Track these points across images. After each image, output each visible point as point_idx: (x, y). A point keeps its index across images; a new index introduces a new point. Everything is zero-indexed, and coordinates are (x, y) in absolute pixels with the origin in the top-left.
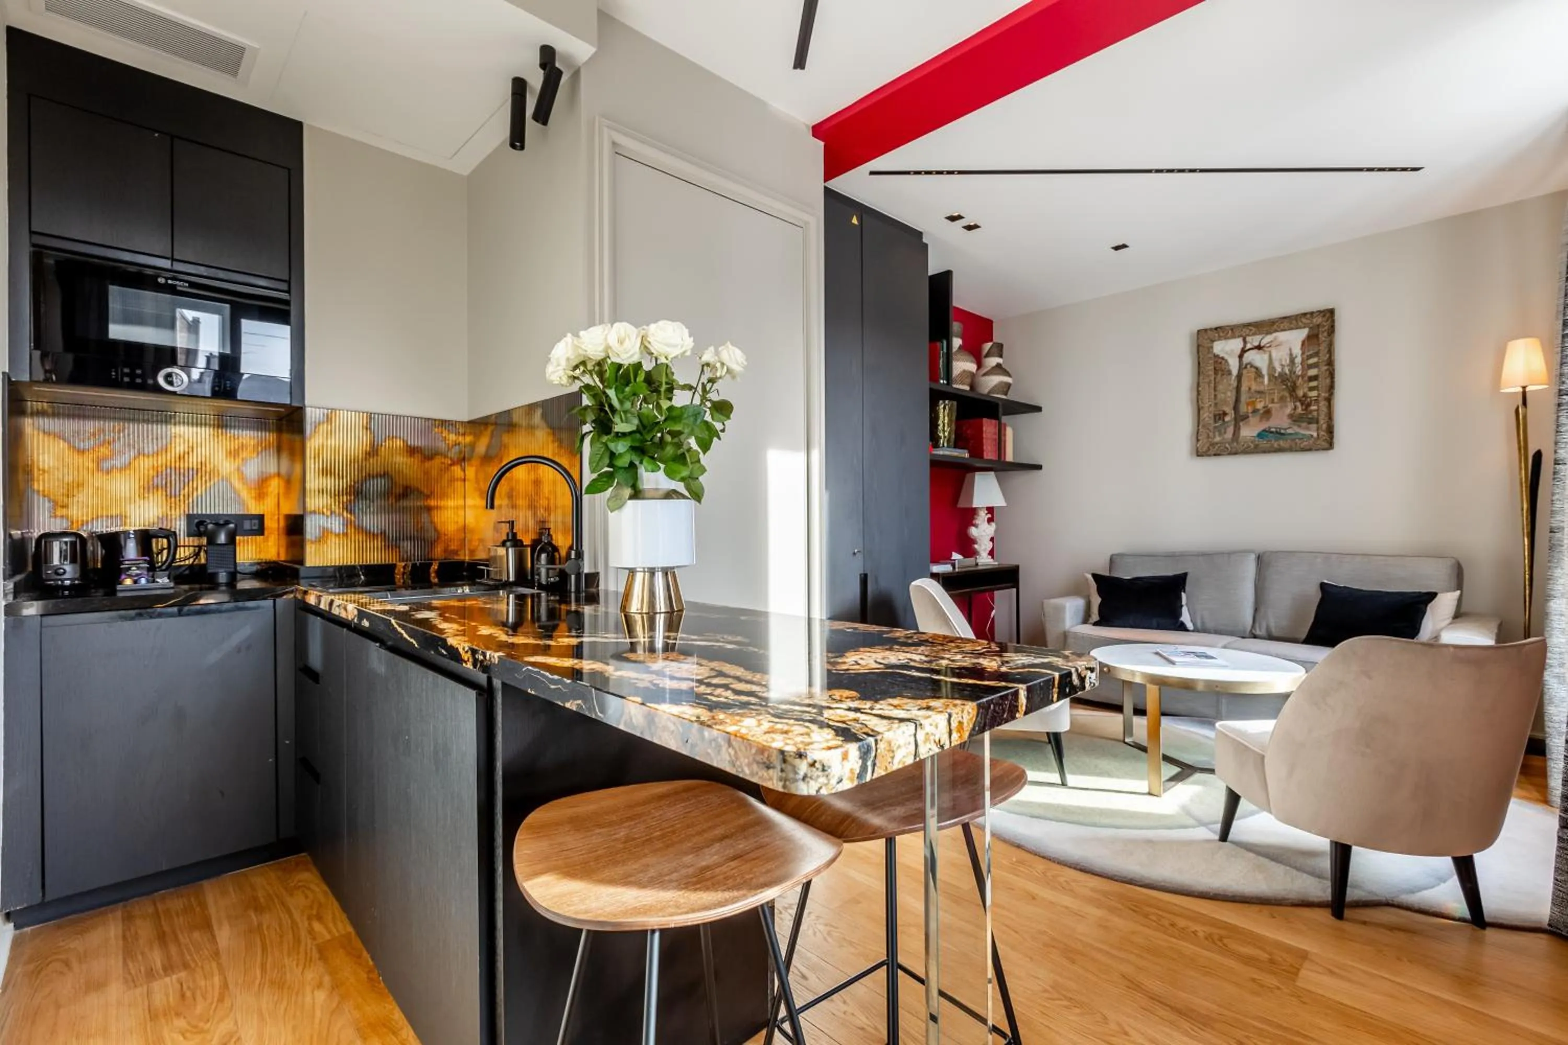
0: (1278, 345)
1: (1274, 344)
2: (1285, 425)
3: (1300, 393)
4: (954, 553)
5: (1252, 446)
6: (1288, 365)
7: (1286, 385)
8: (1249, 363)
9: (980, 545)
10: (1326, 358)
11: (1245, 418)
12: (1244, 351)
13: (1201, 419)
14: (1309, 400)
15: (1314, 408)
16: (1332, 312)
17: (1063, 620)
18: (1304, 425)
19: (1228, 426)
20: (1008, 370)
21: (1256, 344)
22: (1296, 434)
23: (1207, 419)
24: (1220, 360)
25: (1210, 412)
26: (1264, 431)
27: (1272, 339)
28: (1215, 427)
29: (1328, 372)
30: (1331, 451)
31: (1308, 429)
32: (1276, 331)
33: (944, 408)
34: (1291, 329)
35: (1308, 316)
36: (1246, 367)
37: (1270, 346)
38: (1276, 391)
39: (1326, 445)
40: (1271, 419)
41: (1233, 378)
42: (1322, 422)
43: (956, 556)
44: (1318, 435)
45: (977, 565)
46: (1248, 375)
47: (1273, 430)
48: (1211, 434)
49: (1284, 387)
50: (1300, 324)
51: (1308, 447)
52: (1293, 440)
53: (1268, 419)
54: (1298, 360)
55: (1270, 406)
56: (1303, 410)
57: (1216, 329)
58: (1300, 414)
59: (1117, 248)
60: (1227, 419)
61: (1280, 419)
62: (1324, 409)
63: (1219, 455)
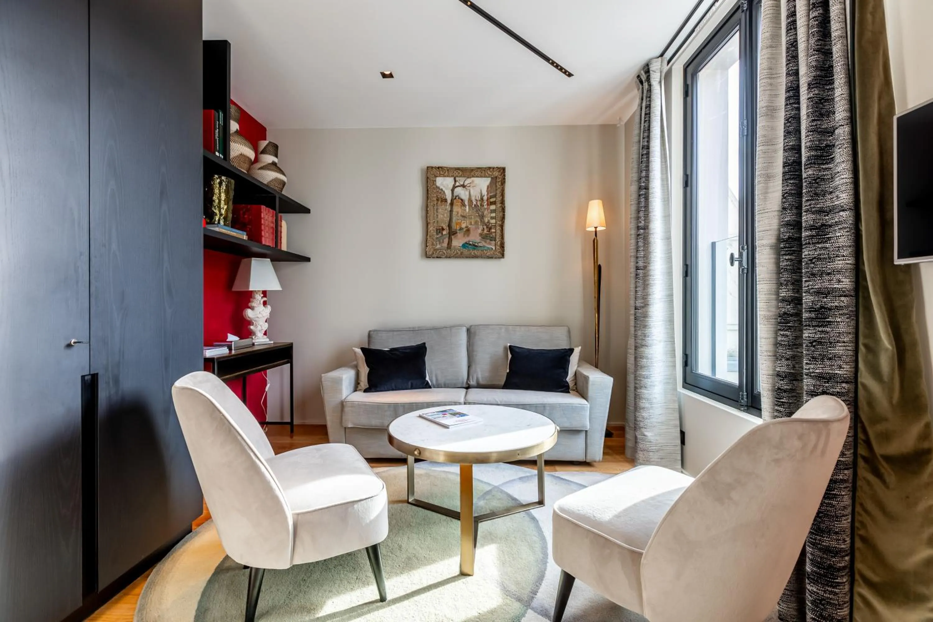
0: (475, 186)
1: (472, 185)
2: (478, 241)
3: (486, 220)
4: (229, 335)
5: (459, 253)
6: (479, 201)
7: (479, 214)
8: (458, 196)
9: (256, 326)
10: (500, 199)
11: (455, 233)
12: (454, 187)
13: (429, 231)
14: (491, 225)
15: (493, 230)
16: (504, 169)
17: (340, 391)
18: (488, 241)
19: (445, 238)
20: (284, 171)
21: (462, 183)
22: (484, 246)
23: (432, 232)
24: (440, 191)
25: (434, 227)
26: (466, 243)
27: (470, 182)
28: (437, 238)
29: (501, 209)
30: (502, 259)
31: (490, 244)
32: (473, 176)
33: (220, 184)
34: (481, 177)
35: (491, 170)
36: (455, 198)
37: (469, 186)
38: (473, 217)
39: (500, 255)
40: (471, 235)
41: (448, 204)
42: (498, 240)
43: (232, 338)
44: (495, 249)
45: (253, 344)
46: (457, 203)
47: (471, 243)
48: (434, 243)
49: (477, 214)
50: (487, 174)
51: (491, 256)
52: (482, 251)
53: (468, 236)
54: (485, 198)
55: (469, 226)
56: (487, 231)
57: (438, 168)
58: (486, 234)
59: (384, 76)
60: (444, 233)
61: (475, 237)
62: (499, 232)
63: (440, 258)
